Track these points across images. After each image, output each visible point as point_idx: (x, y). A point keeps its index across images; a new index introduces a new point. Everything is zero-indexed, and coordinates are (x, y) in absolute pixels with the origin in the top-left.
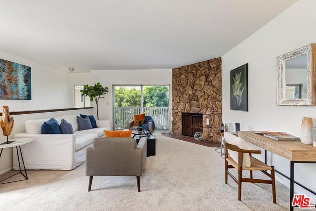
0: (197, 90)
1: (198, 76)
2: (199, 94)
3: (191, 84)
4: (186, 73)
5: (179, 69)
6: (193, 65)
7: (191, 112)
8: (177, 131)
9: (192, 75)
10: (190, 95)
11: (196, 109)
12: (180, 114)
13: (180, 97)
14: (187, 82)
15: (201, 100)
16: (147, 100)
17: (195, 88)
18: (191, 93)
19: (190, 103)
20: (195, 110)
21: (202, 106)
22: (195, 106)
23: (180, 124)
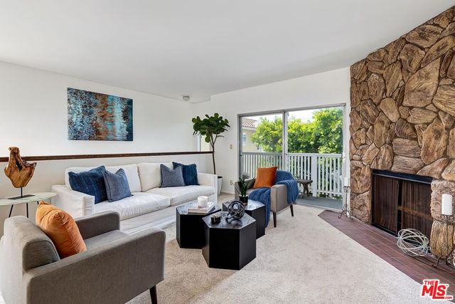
0: (411, 108)
1: (414, 65)
2: (418, 118)
3: (396, 94)
4: (381, 68)
5: (366, 61)
6: (402, 38)
7: (394, 169)
8: (359, 212)
9: (398, 67)
10: (391, 122)
11: (410, 161)
12: (367, 173)
13: (367, 130)
14: (385, 91)
15: (425, 136)
16: (321, 140)
17: (405, 103)
18: (393, 117)
19: (391, 144)
20: (406, 163)
21: (427, 154)
22: (406, 154)
23: (366, 196)
